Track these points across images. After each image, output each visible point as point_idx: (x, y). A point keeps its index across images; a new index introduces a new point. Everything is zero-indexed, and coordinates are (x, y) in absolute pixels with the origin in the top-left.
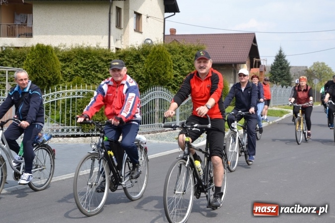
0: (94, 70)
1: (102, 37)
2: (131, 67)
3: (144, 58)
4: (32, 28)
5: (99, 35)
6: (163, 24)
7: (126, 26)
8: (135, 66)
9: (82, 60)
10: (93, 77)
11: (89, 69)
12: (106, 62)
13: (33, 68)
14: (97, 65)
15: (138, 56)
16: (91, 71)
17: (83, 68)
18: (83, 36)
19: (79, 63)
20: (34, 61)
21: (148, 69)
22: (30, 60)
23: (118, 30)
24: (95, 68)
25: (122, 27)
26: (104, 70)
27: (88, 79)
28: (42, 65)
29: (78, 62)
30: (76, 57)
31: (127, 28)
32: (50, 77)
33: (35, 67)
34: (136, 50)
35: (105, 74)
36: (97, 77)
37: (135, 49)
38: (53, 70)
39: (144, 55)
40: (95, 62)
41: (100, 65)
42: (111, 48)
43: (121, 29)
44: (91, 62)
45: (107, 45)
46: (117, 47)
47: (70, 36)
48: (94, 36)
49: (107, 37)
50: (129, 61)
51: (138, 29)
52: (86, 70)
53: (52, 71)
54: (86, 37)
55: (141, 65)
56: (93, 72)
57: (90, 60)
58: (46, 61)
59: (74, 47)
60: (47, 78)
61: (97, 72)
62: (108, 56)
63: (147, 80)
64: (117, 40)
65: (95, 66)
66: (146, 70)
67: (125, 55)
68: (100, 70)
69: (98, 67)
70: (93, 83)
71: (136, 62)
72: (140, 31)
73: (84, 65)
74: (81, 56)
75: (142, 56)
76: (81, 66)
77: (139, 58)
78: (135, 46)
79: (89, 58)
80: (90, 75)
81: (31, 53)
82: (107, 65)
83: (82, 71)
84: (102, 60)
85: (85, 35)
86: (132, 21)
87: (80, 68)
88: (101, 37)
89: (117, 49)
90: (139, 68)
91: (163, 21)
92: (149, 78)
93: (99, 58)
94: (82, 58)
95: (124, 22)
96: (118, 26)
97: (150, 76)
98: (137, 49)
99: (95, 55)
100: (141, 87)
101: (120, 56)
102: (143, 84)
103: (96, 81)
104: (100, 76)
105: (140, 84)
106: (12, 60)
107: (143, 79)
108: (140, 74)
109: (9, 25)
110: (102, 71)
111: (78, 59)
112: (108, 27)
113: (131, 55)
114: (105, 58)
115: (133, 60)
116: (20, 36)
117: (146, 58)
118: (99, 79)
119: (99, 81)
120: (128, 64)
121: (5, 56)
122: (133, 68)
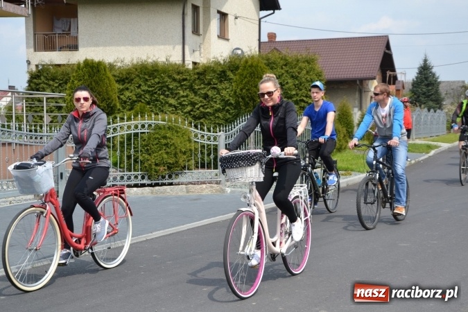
0: (163, 94)
1: (174, 48)
2: (214, 88)
3: (232, 76)
4: (77, 38)
5: (169, 44)
6: (257, 26)
7: (206, 31)
8: (220, 87)
9: (147, 80)
10: (162, 103)
11: (156, 93)
12: (180, 82)
14: (167, 86)
15: (224, 72)
16: (159, 95)
17: (148, 92)
18: (147, 47)
19: (143, 84)
20: (81, 83)
21: (238, 90)
22: (76, 82)
23: (195, 37)
24: (165, 91)
25: (201, 31)
26: (176, 94)
27: (156, 106)
29: (140, 83)
30: (138, 76)
31: (208, 34)
34: (220, 64)
35: (179, 99)
36: (167, 103)
37: (219, 62)
38: (108, 94)
39: (232, 71)
40: (163, 82)
41: (171, 87)
42: (186, 62)
43: (199, 35)
44: (159, 83)
45: (181, 59)
46: (194, 61)
47: (130, 48)
48: (162, 47)
49: (179, 47)
50: (211, 80)
51: (223, 35)
52: (152, 93)
53: (106, 97)
54: (152, 47)
55: (228, 85)
56: (162, 97)
57: (157, 80)
58: (97, 83)
59: (135, 62)
61: (167, 96)
62: (182, 73)
63: (237, 106)
64: (194, 51)
65: (164, 88)
66: (235, 92)
67: (205, 71)
68: (172, 93)
69: (169, 89)
70: (162, 111)
71: (221, 82)
72: (226, 37)
73: (149, 86)
74: (145, 74)
75: (229, 73)
76: (146, 88)
77: (225, 75)
78: (220, 59)
79: (156, 77)
80: (157, 101)
81: (77, 71)
82: (182, 86)
83: (147, 96)
84: (174, 80)
85: (149, 45)
86: (215, 24)
87: (143, 91)
88: (171, 47)
89: (195, 63)
90: (226, 89)
91: (258, 22)
92: (239, 102)
93: (170, 77)
94: (147, 77)
95: (204, 26)
96: (196, 31)
97: (240, 100)
98: (222, 62)
99: (164, 72)
100: (229, 116)
101: (198, 73)
102: (231, 111)
103: (167, 108)
104: (172, 101)
105: (228, 111)
106: (51, 83)
107: (231, 104)
108: (227, 97)
109: (47, 35)
110: (174, 95)
111: (140, 78)
112: (181, 33)
113: (214, 71)
114: (177, 77)
115: (217, 78)
116: (61, 49)
117: (235, 75)
118: (171, 105)
119: (171, 109)
120: (209, 84)
121: (42, 77)
122: (218, 89)
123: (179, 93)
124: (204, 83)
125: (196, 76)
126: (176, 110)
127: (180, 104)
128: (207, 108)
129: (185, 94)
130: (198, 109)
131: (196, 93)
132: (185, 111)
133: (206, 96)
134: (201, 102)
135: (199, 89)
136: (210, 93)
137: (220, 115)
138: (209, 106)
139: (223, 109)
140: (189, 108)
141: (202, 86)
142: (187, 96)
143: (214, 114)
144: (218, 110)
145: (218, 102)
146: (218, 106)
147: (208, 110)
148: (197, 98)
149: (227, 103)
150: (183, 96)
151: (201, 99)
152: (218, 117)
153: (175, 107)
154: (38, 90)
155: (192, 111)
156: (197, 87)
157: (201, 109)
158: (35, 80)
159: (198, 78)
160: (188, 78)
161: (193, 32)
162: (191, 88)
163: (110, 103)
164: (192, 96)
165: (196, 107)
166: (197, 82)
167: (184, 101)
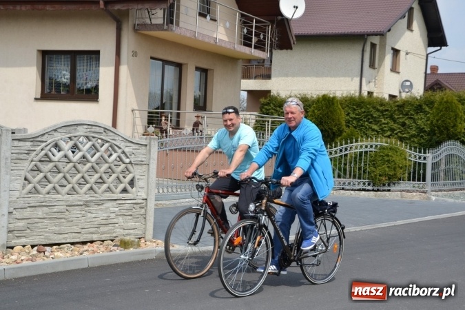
0: (367, 121)
1: (352, 80)
2: (411, 118)
3: (427, 109)
4: (270, 69)
5: (349, 76)
6: (425, 61)
7: (380, 66)
8: (416, 117)
9: (355, 110)
10: (366, 128)
11: (362, 120)
12: (382, 112)
13: (319, 120)
14: (371, 115)
15: (420, 106)
16: (364, 121)
17: (355, 119)
18: (329, 78)
19: (351, 113)
20: (319, 112)
21: (434, 121)
22: (316, 111)
23: (372, 70)
24: (369, 119)
25: (376, 66)
26: (379, 121)
27: (361, 130)
28: (328, 117)
29: (350, 112)
30: (348, 106)
31: (382, 68)
32: (335, 129)
33: (321, 118)
34: (417, 100)
35: (380, 125)
36: (371, 128)
37: (416, 97)
38: (339, 121)
39: (427, 105)
40: (369, 112)
41: (375, 116)
42: (363, 92)
43: (374, 68)
44: (364, 112)
45: (358, 88)
48: (342, 78)
49: (358, 79)
50: (409, 111)
51: (394, 69)
52: (358, 120)
53: (338, 123)
54: (333, 79)
55: (423, 116)
56: (366, 123)
57: (363, 110)
58: (332, 112)
59: (344, 95)
60: (332, 129)
61: (370, 123)
62: (384, 105)
63: (432, 133)
64: (369, 82)
65: (369, 116)
66: (432, 123)
67: (404, 104)
68: (375, 121)
69: (373, 117)
70: (366, 134)
71: (417, 113)
72: (397, 70)
73: (357, 115)
74: (354, 105)
75: (424, 107)
76: (354, 116)
77: (421, 108)
78: (416, 95)
79: (362, 108)
80: (362, 126)
81: (316, 104)
82: (383, 115)
83: (354, 122)
84: (378, 110)
85: (331, 77)
86: (388, 58)
87: (351, 118)
88: (350, 79)
89: (370, 93)
90: (422, 119)
91: (425, 58)
92: (435, 130)
93: (374, 108)
94: (355, 107)
95: (379, 60)
96: (372, 65)
97: (436, 128)
98: (419, 98)
99: (369, 104)
100: (422, 141)
101: (398, 106)
102: (425, 137)
103: (370, 132)
104: (375, 127)
105: (422, 137)
106: (278, 109)
107: (425, 131)
108: (423, 126)
109: (246, 66)
110: (377, 122)
111: (350, 108)
112: (360, 67)
113: (413, 105)
114: (381, 108)
115: (414, 110)
116: (256, 77)
117: (431, 108)
118: (373, 130)
119: (373, 133)
120: (407, 114)
121: (271, 105)
122: (414, 119)
123: (381, 121)
124: (402, 113)
125: (396, 108)
126: (378, 134)
127: (382, 129)
128: (403, 134)
129: (386, 122)
130: (396, 134)
131: (395, 121)
132: (385, 135)
133: (404, 124)
134: (399, 128)
135: (398, 118)
136: (407, 122)
137: (415, 140)
138: (406, 132)
139: (418, 135)
140: (389, 133)
141: (401, 116)
142: (387, 124)
143: (409, 139)
144: (413, 136)
145: (414, 129)
146: (414, 132)
147: (405, 135)
148: (396, 125)
149: (421, 130)
150: (384, 124)
151: (399, 126)
152: (414, 141)
153: (377, 131)
154: (268, 114)
155: (391, 135)
156: (396, 117)
157: (399, 134)
158: (266, 107)
159: (398, 110)
160: (390, 109)
161: (370, 66)
162: (391, 117)
163: (340, 128)
164: (392, 123)
165: (395, 132)
166: (396, 112)
167: (385, 127)
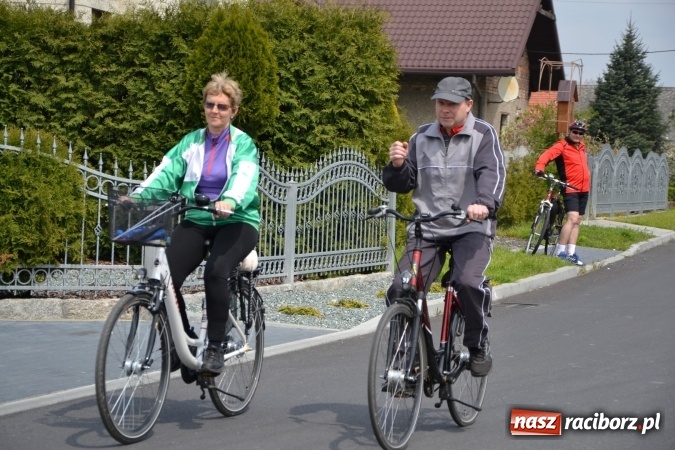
0: (17, 81)
2: (141, 74)
3: (184, 48)
8: (155, 73)
10: (13, 101)
12: (58, 54)
14: (28, 63)
15: (166, 38)
16: (7, 82)
24: (22, 74)
26: (49, 82)
34: (158, 19)
35: (55, 94)
36: (26, 102)
39: (185, 37)
40: (19, 53)
41: (37, 64)
42: (78, 9)
46: (97, 7)
50: (135, 54)
55: (173, 70)
56: (13, 87)
62: (65, 34)
65: (19, 67)
67: (121, 33)
68: (39, 81)
69: (32, 69)
70: (13, 121)
71: (158, 60)
75: (177, 41)
77: (169, 46)
78: (157, 6)
82: (63, 64)
84: (46, 49)
89: (97, 13)
90: (168, 78)
93: (35, 40)
98: (162, 14)
99: (22, 28)
101: (104, 37)
103: (24, 115)
104: (38, 99)
105: (171, 129)
107: (180, 114)
108: (172, 98)
110: (45, 84)
114: (54, 43)
118: (35, 108)
119: (35, 117)
120: (130, 63)
122: (149, 78)
123: (56, 81)
124: (116, 61)
125: (100, 44)
126: (48, 119)
128: (122, 121)
129: (71, 84)
130: (101, 121)
131: (96, 84)
132: (69, 123)
133: (121, 93)
134: (109, 104)
135: (105, 74)
136: (130, 85)
137: (153, 138)
138: (127, 115)
139: (161, 125)
140: (79, 118)
141: (114, 68)
142: (75, 89)
143: (138, 136)
144: (148, 127)
145: (150, 107)
146: (149, 117)
147: (125, 125)
148: (100, 95)
149: (170, 111)
150: (66, 89)
151: (109, 98)
152: (149, 143)
153: (45, 112)
155: (85, 124)
156: (100, 70)
157: (108, 121)
159: (105, 49)
160: (80, 46)
162: (86, 71)
164: (87, 89)
165: (97, 115)
166: (100, 57)
167: (68, 100)
